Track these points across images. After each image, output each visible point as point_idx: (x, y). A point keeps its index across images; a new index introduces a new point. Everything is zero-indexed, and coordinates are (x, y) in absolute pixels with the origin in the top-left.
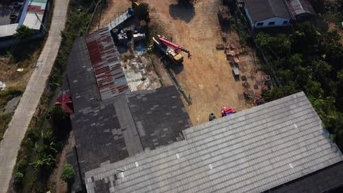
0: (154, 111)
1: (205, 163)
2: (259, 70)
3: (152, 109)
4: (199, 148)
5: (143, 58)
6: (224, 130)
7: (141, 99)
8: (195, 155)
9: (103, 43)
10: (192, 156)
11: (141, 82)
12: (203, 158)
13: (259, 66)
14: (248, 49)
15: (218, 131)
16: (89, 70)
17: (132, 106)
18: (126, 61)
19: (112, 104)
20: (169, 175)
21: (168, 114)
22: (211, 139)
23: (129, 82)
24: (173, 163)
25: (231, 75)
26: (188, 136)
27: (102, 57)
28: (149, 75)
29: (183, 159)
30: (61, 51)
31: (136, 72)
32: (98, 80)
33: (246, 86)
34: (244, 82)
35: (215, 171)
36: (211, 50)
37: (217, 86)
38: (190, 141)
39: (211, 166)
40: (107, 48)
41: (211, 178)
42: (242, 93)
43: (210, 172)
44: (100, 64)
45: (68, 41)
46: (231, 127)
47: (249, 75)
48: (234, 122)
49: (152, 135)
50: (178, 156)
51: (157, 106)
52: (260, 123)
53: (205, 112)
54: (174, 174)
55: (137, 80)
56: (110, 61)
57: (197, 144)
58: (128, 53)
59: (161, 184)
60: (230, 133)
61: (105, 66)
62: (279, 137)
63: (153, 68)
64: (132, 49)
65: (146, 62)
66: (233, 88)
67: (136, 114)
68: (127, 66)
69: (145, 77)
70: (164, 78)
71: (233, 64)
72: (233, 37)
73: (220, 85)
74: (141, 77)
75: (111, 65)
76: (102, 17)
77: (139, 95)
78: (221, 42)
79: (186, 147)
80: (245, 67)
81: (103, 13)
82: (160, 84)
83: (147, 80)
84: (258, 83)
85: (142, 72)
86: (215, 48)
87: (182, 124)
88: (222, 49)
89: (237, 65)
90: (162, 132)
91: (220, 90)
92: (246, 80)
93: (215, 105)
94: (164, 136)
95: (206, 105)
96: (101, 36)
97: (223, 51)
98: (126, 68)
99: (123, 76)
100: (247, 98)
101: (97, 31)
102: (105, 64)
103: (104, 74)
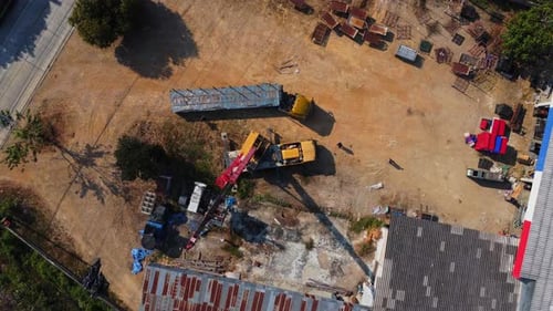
7: (398, 302)
11: (313, 255)
18: (240, 256)
21: (452, 268)
23: (299, 276)
25: (404, 67)
28: (306, 228)
31: (283, 250)
33: (443, 56)
34: (433, 52)
36: (318, 60)
37: (410, 112)
42: (454, 77)
47: (425, 29)
53: (451, 176)
55: (305, 260)
63: (292, 211)
65: (268, 214)
66: (433, 86)
68: (254, 258)
69: (305, 238)
70: (331, 204)
71: (378, 42)
73: (412, 105)
74: (300, 247)
77: (385, 300)
80: (401, 23)
81: (51, 231)
82: (342, 221)
83: (316, 239)
84: (451, 27)
85: (289, 238)
86: (317, 47)
87: (486, 253)
88: (328, 32)
89: (389, 37)
90: (486, 302)
91: (423, 115)
92: (431, 46)
93: (448, 147)
94: (494, 301)
95: (437, 164)
96: (168, 295)
97: (333, 36)
98: (259, 265)
99: (315, 304)
100: (471, 77)
101: (145, 295)
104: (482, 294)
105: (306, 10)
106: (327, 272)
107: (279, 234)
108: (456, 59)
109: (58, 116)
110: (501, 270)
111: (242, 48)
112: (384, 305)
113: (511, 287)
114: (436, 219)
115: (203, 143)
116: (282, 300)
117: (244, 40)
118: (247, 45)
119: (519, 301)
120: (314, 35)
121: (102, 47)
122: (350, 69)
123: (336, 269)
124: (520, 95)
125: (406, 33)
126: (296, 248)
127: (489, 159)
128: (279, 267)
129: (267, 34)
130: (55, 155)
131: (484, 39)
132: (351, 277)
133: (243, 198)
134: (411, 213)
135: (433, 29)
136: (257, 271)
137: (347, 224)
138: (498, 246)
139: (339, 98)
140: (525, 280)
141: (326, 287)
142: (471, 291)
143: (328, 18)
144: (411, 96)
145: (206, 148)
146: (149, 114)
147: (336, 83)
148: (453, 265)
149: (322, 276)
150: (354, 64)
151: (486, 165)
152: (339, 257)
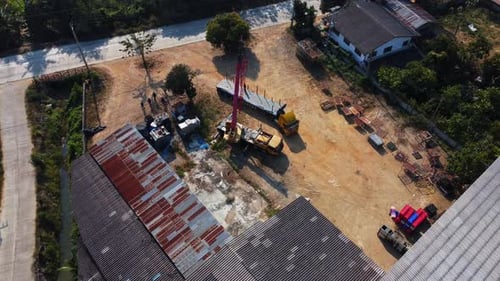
0: (298, 262)
2: (405, 126)
3: (290, 258)
5: (211, 162)
7: (261, 246)
9: (133, 156)
13: (401, 121)
14: (370, 97)
16: (126, 217)
17: (252, 267)
25: (369, 148)
27: (144, 185)
28: (236, 190)
30: (43, 194)
31: (210, 192)
32: (155, 233)
33: (401, 158)
34: (395, 153)
36: (317, 116)
37: (358, 173)
40: (146, 164)
42: (403, 173)
44: (144, 199)
45: (50, 171)
47: (396, 139)
51: (295, 248)
55: (219, 207)
56: (163, 187)
58: (179, 160)
61: (156, 200)
63: (237, 175)
64: (183, 150)
65: (220, 166)
66: (384, 169)
69: (231, 195)
70: (264, 188)
71: (363, 128)
72: (338, 85)
73: (362, 170)
74: (223, 198)
75: (169, 194)
76: (100, 107)
78: (325, 99)
80: (382, 128)
81: (100, 100)
82: (264, 201)
83: (238, 200)
84: (416, 147)
85: (221, 188)
86: (321, 110)
88: (333, 108)
89: (370, 129)
91: (367, 179)
92: (396, 148)
93: (373, 208)
95: (359, 213)
96: (123, 145)
97: (335, 112)
99: (203, 209)
100: (415, 179)
101: (111, 136)
102: (154, 196)
103: (161, 216)
105: (327, 92)
107: (217, 181)
108: (410, 163)
112: (250, 239)
115: (218, 112)
118: (282, 89)
120: (324, 104)
125: (383, 134)
126: (219, 197)
129: (298, 91)
133: (213, 149)
135: (402, 142)
137: (266, 206)
138: (372, 271)
139: (315, 139)
144: (365, 165)
145: (218, 116)
146: (203, 85)
147: (320, 132)
150: (338, 130)
152: (243, 222)
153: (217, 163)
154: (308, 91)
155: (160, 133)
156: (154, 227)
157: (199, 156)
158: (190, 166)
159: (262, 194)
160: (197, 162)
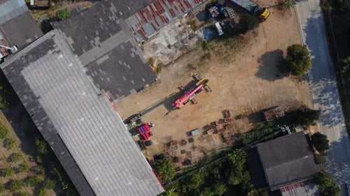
1: (84, 115)
2: (205, 154)
3: (125, 63)
4: (93, 108)
5: (195, 39)
6: (113, 126)
7: (132, 52)
8: (88, 106)
10: (87, 104)
11: (166, 45)
12: (87, 113)
13: (209, 154)
14: (231, 143)
15: (110, 122)
18: (188, 23)
19: (121, 29)
20: (69, 90)
21: (124, 78)
22: (103, 117)
24: (78, 91)
25: (192, 128)
26: (101, 99)
27: (174, 2)
28: (176, 51)
29: (83, 98)
31: (176, 38)
32: (148, 8)
33: (183, 143)
34: (187, 140)
35: (80, 123)
36: (220, 105)
37: (177, 116)
38: (98, 101)
39: (82, 119)
41: (74, 120)
42: (173, 139)
43: (78, 119)
44: (167, 3)
46: (116, 131)
47: (196, 145)
48: (122, 133)
49: (100, 70)
50: (84, 93)
52: (126, 154)
54: (71, 93)
55: (167, 41)
57: (97, 107)
58: (198, 23)
59: (62, 86)
60: (112, 131)
61: (164, 8)
62: (118, 170)
63: (185, 52)
64: (206, 26)
65: (192, 44)
66: (177, 131)
67: (115, 52)
68: (183, 27)
69: (173, 47)
70: (175, 65)
71: (206, 128)
72: (245, 126)
73: (179, 119)
78: (232, 115)
79: (92, 99)
80: (205, 141)
82: (167, 63)
83: (170, 51)
84: (189, 154)
85: (178, 43)
86: (224, 109)
87: (118, 92)
88: (225, 117)
89: (205, 133)
90: (105, 77)
91: (172, 119)
92: (190, 142)
94: (102, 79)
97: (222, 117)
98: (180, 26)
99: (155, 29)
100: (168, 145)
102: (167, 7)
103: (156, 10)
104: (108, 79)
105: (238, 117)
106: (156, 43)
107: (182, 41)
108: (178, 145)
109: (283, 15)
110: (108, 91)
111: (246, 88)
112: (135, 48)
113: (101, 89)
114: (138, 91)
115: (232, 48)
116: (166, 21)
117: (248, 91)
118: (246, 90)
119: (95, 87)
120: (228, 112)
121: (290, 47)
122: (208, 111)
123: (155, 47)
124: (148, 153)
125: (201, 139)
126: (173, 42)
127: (139, 125)
128: (173, 31)
129: (243, 99)
130: (273, 2)
131: (175, 159)
132: (147, 48)
133: (204, 42)
134: (147, 86)
135: (194, 148)
136: (178, 23)
137: (164, 64)
138: (116, 98)
139: (203, 100)
140: (99, 95)
141: (152, 38)
142: (112, 76)
143: (229, 121)
144: (182, 121)
145: (229, 47)
146: (256, 41)
147: (208, 103)
148: (125, 79)
149: (157, 41)
150: (208, 114)
151: (138, 122)
152: (157, 51)
153: (195, 43)
154: (242, 106)
155: (214, 12)
156: (151, 7)
157: (201, 34)
158: (195, 28)
159: (171, 63)
160: (196, 32)
